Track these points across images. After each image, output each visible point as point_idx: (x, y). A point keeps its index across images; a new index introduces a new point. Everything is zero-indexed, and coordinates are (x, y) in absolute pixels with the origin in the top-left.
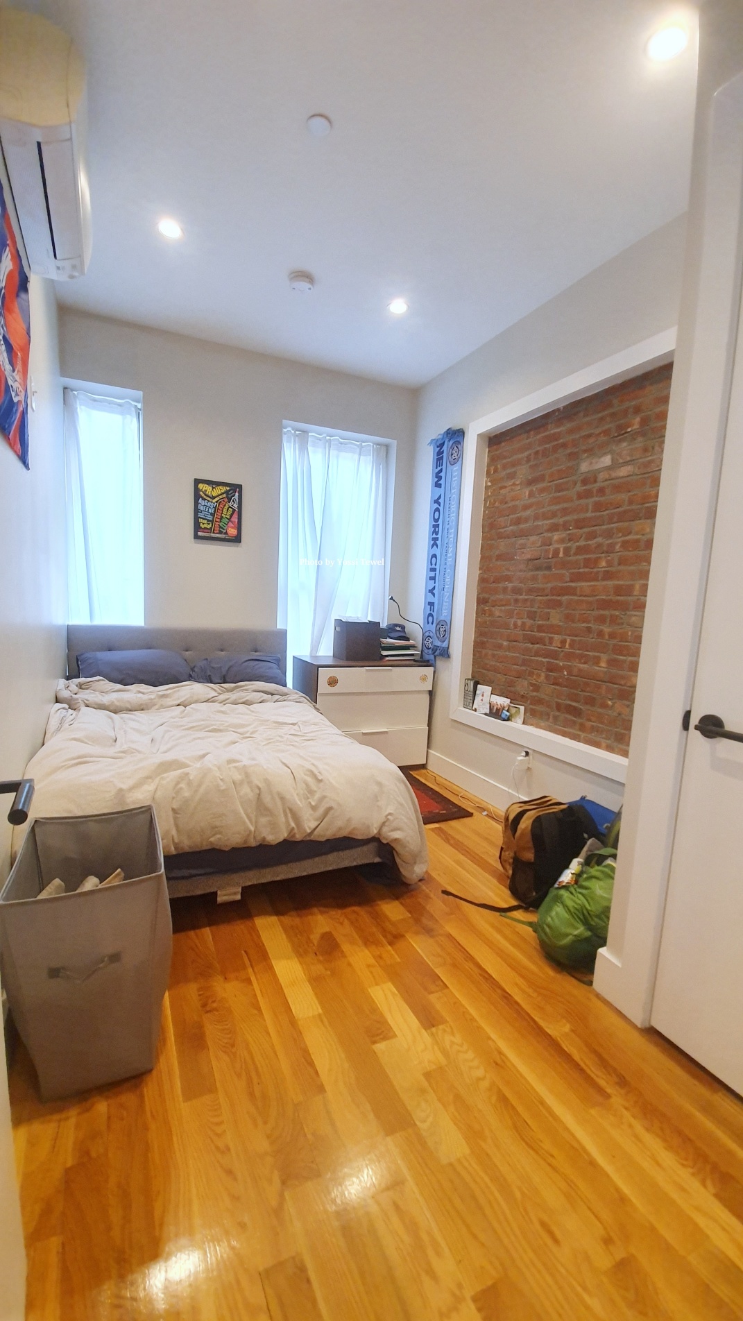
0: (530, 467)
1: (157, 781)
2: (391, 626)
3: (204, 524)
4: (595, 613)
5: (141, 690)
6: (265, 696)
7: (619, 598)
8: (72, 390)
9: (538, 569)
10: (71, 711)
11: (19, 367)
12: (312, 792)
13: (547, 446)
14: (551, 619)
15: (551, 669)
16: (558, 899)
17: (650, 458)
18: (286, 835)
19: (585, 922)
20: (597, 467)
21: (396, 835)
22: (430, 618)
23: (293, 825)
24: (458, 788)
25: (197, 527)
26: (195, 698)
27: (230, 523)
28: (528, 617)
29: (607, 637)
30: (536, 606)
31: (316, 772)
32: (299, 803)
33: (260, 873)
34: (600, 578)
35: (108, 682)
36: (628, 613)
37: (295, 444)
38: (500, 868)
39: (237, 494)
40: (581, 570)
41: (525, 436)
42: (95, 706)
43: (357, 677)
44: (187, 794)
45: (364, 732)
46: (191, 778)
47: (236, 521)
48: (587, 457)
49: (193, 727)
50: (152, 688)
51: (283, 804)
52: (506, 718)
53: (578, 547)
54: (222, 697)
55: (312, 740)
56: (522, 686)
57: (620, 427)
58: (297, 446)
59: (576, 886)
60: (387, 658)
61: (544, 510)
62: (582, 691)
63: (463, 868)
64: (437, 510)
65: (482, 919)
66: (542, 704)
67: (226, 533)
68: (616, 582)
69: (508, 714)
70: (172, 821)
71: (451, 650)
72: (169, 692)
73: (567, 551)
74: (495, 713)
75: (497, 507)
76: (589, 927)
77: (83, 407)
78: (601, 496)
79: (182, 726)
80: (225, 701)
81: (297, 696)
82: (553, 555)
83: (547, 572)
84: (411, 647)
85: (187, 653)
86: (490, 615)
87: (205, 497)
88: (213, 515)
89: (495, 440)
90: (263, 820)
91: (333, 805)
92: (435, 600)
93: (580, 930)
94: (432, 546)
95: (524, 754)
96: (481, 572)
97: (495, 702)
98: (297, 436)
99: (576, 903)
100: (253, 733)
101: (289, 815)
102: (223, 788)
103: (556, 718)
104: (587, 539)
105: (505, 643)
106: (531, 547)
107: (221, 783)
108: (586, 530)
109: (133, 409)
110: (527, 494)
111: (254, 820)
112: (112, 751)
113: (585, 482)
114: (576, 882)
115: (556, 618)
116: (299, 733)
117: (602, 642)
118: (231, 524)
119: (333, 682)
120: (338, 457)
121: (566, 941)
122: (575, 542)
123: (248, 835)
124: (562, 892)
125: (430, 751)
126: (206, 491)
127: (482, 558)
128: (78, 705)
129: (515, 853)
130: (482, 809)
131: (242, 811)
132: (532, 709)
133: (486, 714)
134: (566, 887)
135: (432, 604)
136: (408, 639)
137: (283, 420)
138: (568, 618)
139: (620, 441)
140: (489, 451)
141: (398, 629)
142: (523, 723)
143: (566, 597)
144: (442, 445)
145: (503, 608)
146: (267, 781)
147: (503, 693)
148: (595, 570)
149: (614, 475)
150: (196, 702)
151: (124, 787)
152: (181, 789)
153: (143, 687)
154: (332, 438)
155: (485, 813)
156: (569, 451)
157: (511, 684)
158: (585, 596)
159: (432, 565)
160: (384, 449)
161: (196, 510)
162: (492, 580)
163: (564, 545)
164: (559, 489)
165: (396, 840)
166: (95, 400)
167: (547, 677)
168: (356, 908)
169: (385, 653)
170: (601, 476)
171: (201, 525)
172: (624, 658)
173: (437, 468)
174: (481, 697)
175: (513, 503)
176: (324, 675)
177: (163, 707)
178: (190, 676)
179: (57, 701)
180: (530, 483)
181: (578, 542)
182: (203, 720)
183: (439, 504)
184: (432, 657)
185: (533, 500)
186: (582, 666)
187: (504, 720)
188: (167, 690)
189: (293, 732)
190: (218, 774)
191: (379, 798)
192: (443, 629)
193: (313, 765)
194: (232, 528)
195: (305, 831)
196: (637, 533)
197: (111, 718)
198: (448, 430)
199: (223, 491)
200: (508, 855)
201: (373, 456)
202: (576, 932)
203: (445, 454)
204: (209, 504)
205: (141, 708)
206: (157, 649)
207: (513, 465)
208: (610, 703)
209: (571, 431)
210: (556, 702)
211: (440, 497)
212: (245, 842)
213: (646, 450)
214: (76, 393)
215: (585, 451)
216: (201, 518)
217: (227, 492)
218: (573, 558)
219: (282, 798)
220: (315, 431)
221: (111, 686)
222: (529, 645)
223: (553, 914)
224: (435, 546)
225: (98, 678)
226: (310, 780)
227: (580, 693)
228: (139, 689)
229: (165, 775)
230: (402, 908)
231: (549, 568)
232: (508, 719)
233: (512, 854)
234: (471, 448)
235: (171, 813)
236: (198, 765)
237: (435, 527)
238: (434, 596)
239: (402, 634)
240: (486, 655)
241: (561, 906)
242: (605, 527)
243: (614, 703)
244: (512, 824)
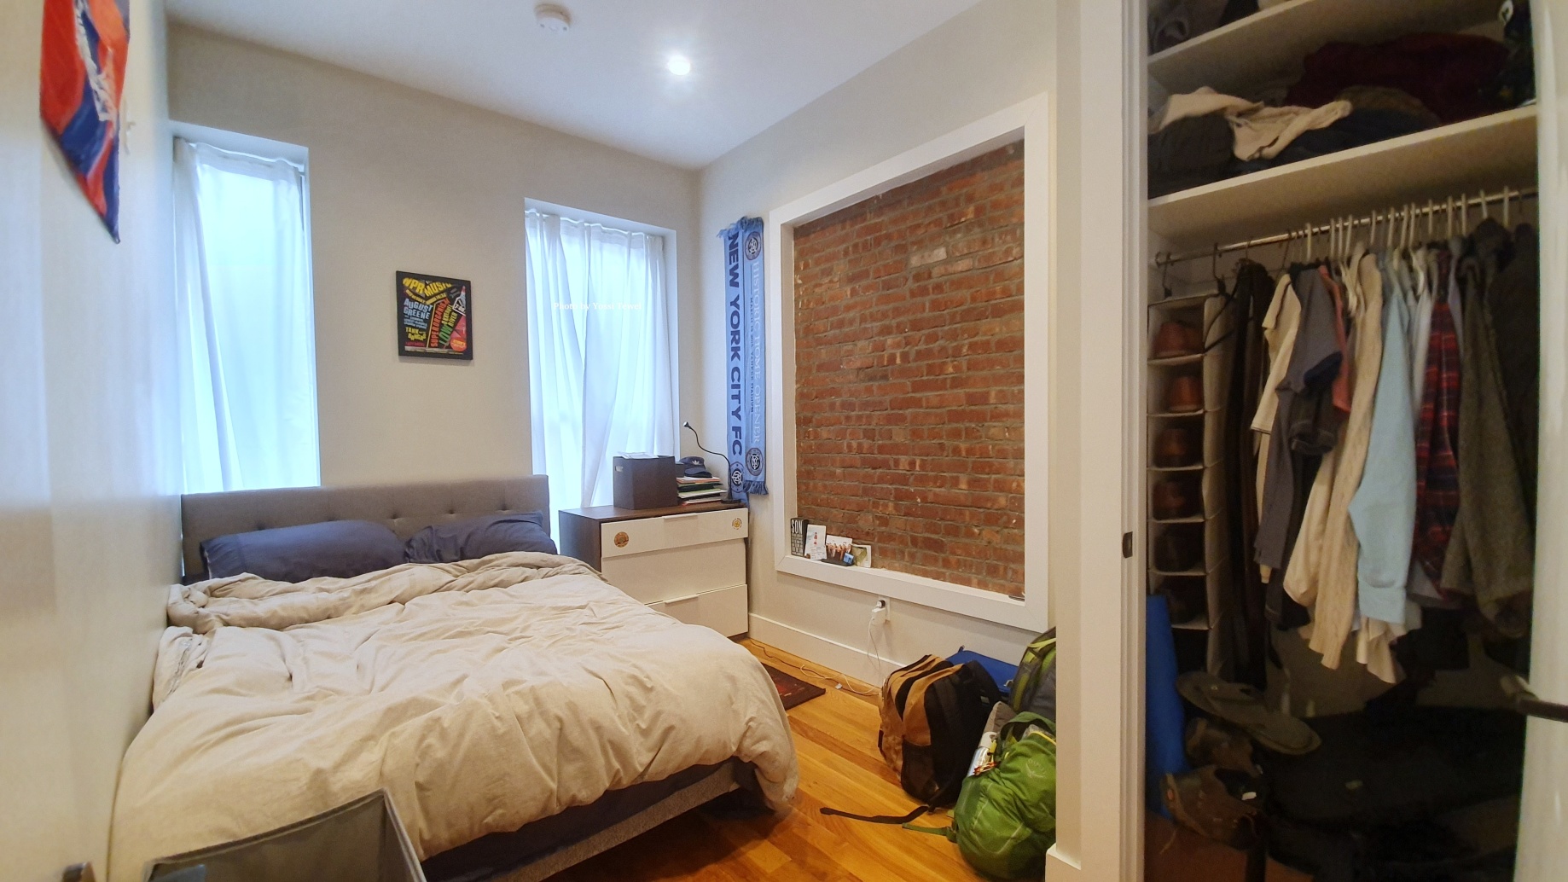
0: (850, 261)
1: (384, 739)
2: (686, 461)
3: (414, 335)
4: (948, 427)
5: (323, 587)
6: (529, 572)
7: (973, 407)
8: (188, 141)
9: (872, 378)
10: (197, 638)
11: (109, 68)
12: (638, 709)
13: (869, 238)
14: (894, 437)
15: (900, 496)
16: (979, 792)
17: (990, 251)
18: (608, 785)
19: (1022, 818)
20: (930, 261)
21: (763, 747)
22: (737, 448)
23: (617, 765)
24: (795, 659)
25: (403, 339)
26: (418, 588)
27: (455, 333)
28: (865, 437)
29: (964, 454)
30: (874, 423)
31: (642, 677)
32: (625, 731)
33: (567, 853)
34: (948, 386)
35: (262, 580)
36: (986, 424)
37: (541, 231)
38: (881, 759)
39: (463, 293)
40: (925, 378)
41: (839, 227)
42: (242, 623)
43: (651, 531)
44: (440, 753)
45: (667, 601)
46: (446, 725)
47: (464, 329)
48: (918, 250)
49: (421, 635)
50: (342, 582)
51: (601, 737)
52: (850, 562)
53: (919, 353)
54: (461, 581)
55: (617, 627)
56: (866, 521)
57: (951, 217)
58: (545, 233)
59: (997, 770)
60: (688, 502)
61: (871, 310)
62: (942, 519)
63: (837, 769)
64: (736, 313)
65: (881, 838)
66: (894, 540)
67: (449, 347)
68: (967, 390)
69: (852, 557)
70: (417, 806)
71: (768, 485)
72: (373, 583)
73: (905, 356)
74: (835, 557)
75: (812, 309)
76: (1027, 823)
77: (206, 166)
78: (940, 294)
79: (404, 635)
80: (467, 586)
81: (573, 566)
82: (888, 361)
83: (882, 383)
84: (715, 484)
85: (395, 520)
86: (815, 438)
87: (414, 297)
88: (427, 321)
89: (802, 232)
90: (570, 769)
91: (674, 723)
92: (742, 424)
93: (1018, 830)
94: (733, 358)
95: (880, 604)
96: (799, 385)
97: (833, 544)
98: (544, 220)
99: (1006, 794)
100: (524, 629)
101: (611, 752)
102: (501, 731)
103: (912, 556)
104: (927, 342)
105: (839, 471)
106: (861, 352)
107: (497, 723)
108: (926, 332)
109: (292, 173)
110: (849, 293)
111: (555, 773)
112: (287, 699)
113: (917, 277)
114: (997, 764)
115: (900, 435)
116: (594, 620)
117: (959, 460)
118: (456, 335)
119: (622, 540)
120: (601, 249)
121: (1004, 848)
122: (913, 346)
123: (550, 797)
124: (984, 781)
125: (751, 614)
126: (415, 288)
127: (799, 369)
128: (210, 625)
129: (903, 736)
130: (833, 681)
131: (534, 762)
132: (880, 548)
133: (823, 560)
134: (985, 774)
135: (737, 429)
136: (708, 475)
137: (526, 199)
138: (916, 434)
139: (955, 232)
140: (795, 245)
141: (696, 463)
142: (872, 566)
143: (910, 410)
144: (736, 236)
145: (832, 428)
146: (572, 707)
147: (842, 532)
148: (941, 377)
149: (951, 269)
150: (420, 593)
151: (325, 764)
152: (429, 746)
153: (328, 582)
154: (592, 225)
155: (839, 686)
156: (893, 244)
157: (852, 520)
158: (933, 408)
159: (733, 380)
160: (659, 241)
161: (401, 316)
162: (814, 395)
163: (902, 350)
164: (887, 286)
165: (763, 754)
166: (226, 157)
167: (896, 507)
168: (712, 867)
169: (683, 495)
170: (936, 272)
171: (410, 336)
172: (986, 476)
173: (730, 264)
174: (814, 540)
175: (832, 303)
176: (609, 533)
177: (363, 608)
178: (406, 555)
179: (170, 622)
180: (852, 279)
181: (917, 345)
182: (438, 621)
183: (738, 306)
184: (743, 495)
185: (857, 299)
186: (937, 490)
187: (848, 565)
188: (369, 581)
189: (586, 620)
190: (490, 710)
191: (734, 700)
192: (757, 459)
193: (635, 666)
194: (457, 339)
195: (635, 770)
196: (985, 334)
197: (272, 638)
198: (743, 218)
199: (441, 289)
200: (893, 740)
201: (646, 248)
202: (1014, 835)
203: (740, 248)
204: (421, 307)
205: (327, 615)
206: (344, 519)
207: (829, 259)
208: (976, 530)
209: (895, 222)
210: (911, 536)
211: (737, 298)
212: (545, 809)
213: (984, 242)
214: (193, 145)
215: (913, 243)
216: (407, 326)
217: (447, 291)
218: (913, 365)
219: (598, 729)
220: (567, 214)
221: (270, 586)
222: (870, 470)
223: (980, 814)
224: (736, 358)
225: (244, 575)
226: (634, 691)
227: (940, 522)
228: (319, 585)
229: (397, 729)
230: (776, 850)
231: (885, 377)
232: (853, 563)
233: (899, 739)
234: (774, 242)
235: (414, 792)
236: (451, 700)
237: (735, 335)
238: (740, 419)
239: (702, 470)
240: (815, 487)
241: (987, 802)
242: (946, 328)
243: (981, 531)
244: (897, 701)
